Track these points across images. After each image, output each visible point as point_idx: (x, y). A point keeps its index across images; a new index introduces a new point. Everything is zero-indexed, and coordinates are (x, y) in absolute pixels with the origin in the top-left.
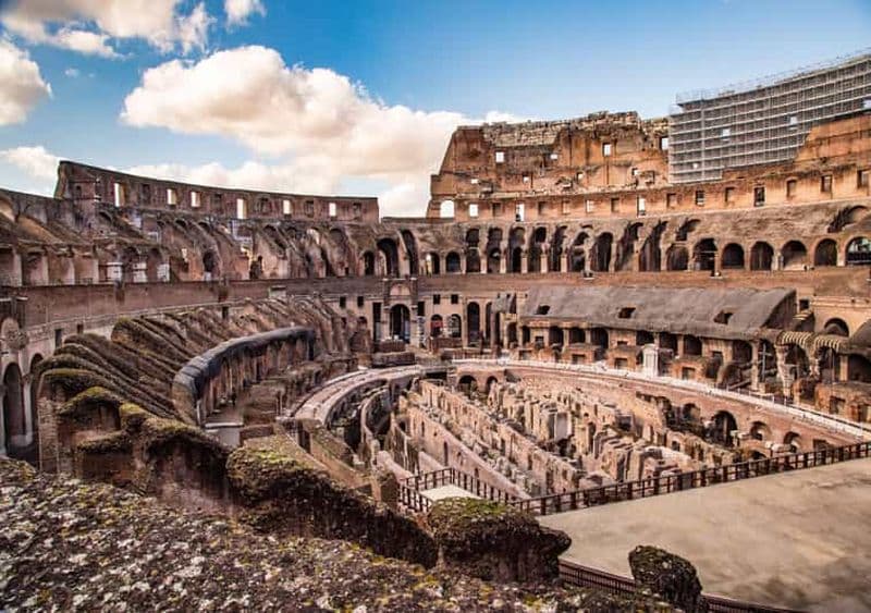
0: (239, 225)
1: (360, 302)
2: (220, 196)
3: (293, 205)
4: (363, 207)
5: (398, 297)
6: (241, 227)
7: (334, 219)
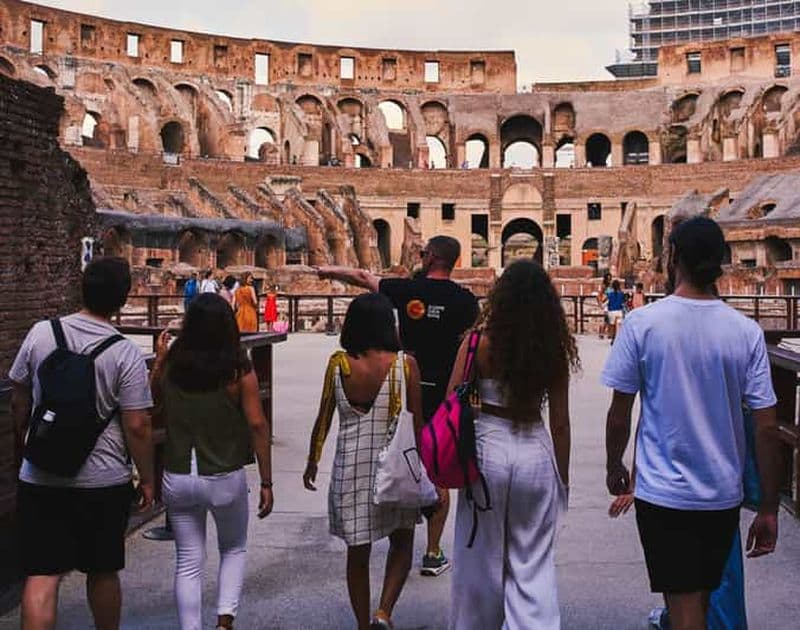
0: (255, 93)
1: (448, 212)
2: (224, 48)
3: (357, 65)
4: (487, 67)
5: (519, 206)
6: (259, 97)
7: (431, 87)
